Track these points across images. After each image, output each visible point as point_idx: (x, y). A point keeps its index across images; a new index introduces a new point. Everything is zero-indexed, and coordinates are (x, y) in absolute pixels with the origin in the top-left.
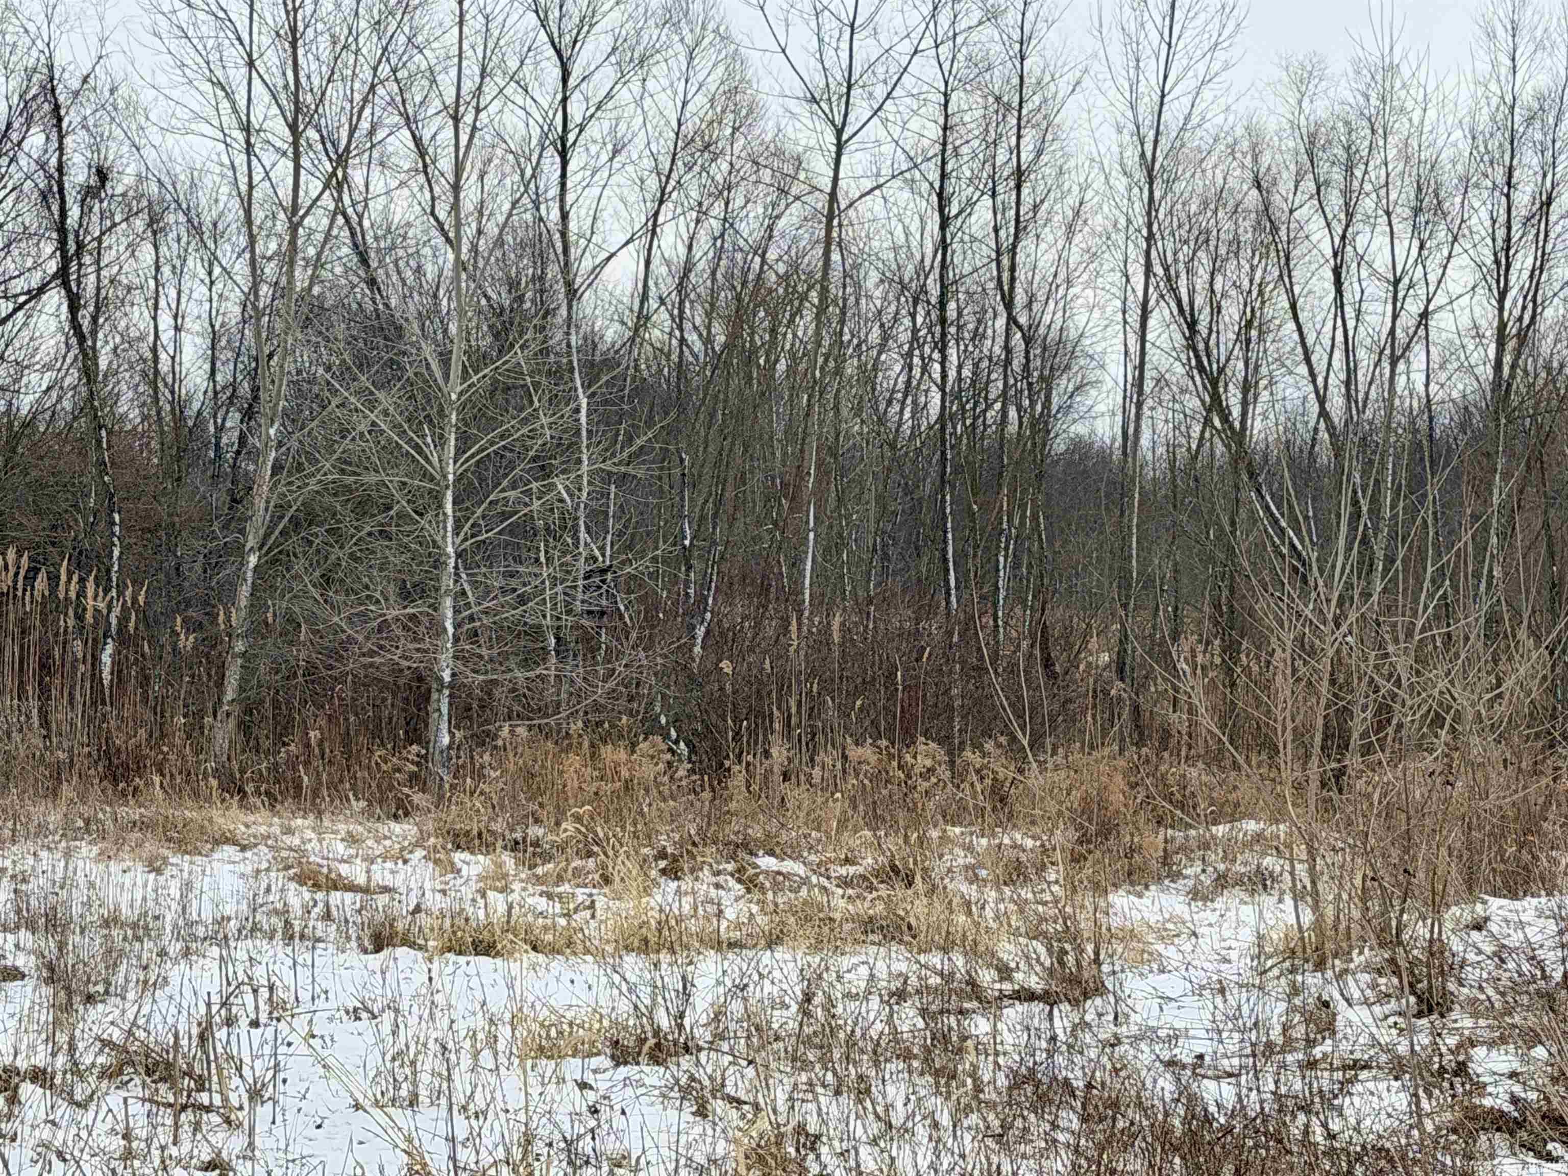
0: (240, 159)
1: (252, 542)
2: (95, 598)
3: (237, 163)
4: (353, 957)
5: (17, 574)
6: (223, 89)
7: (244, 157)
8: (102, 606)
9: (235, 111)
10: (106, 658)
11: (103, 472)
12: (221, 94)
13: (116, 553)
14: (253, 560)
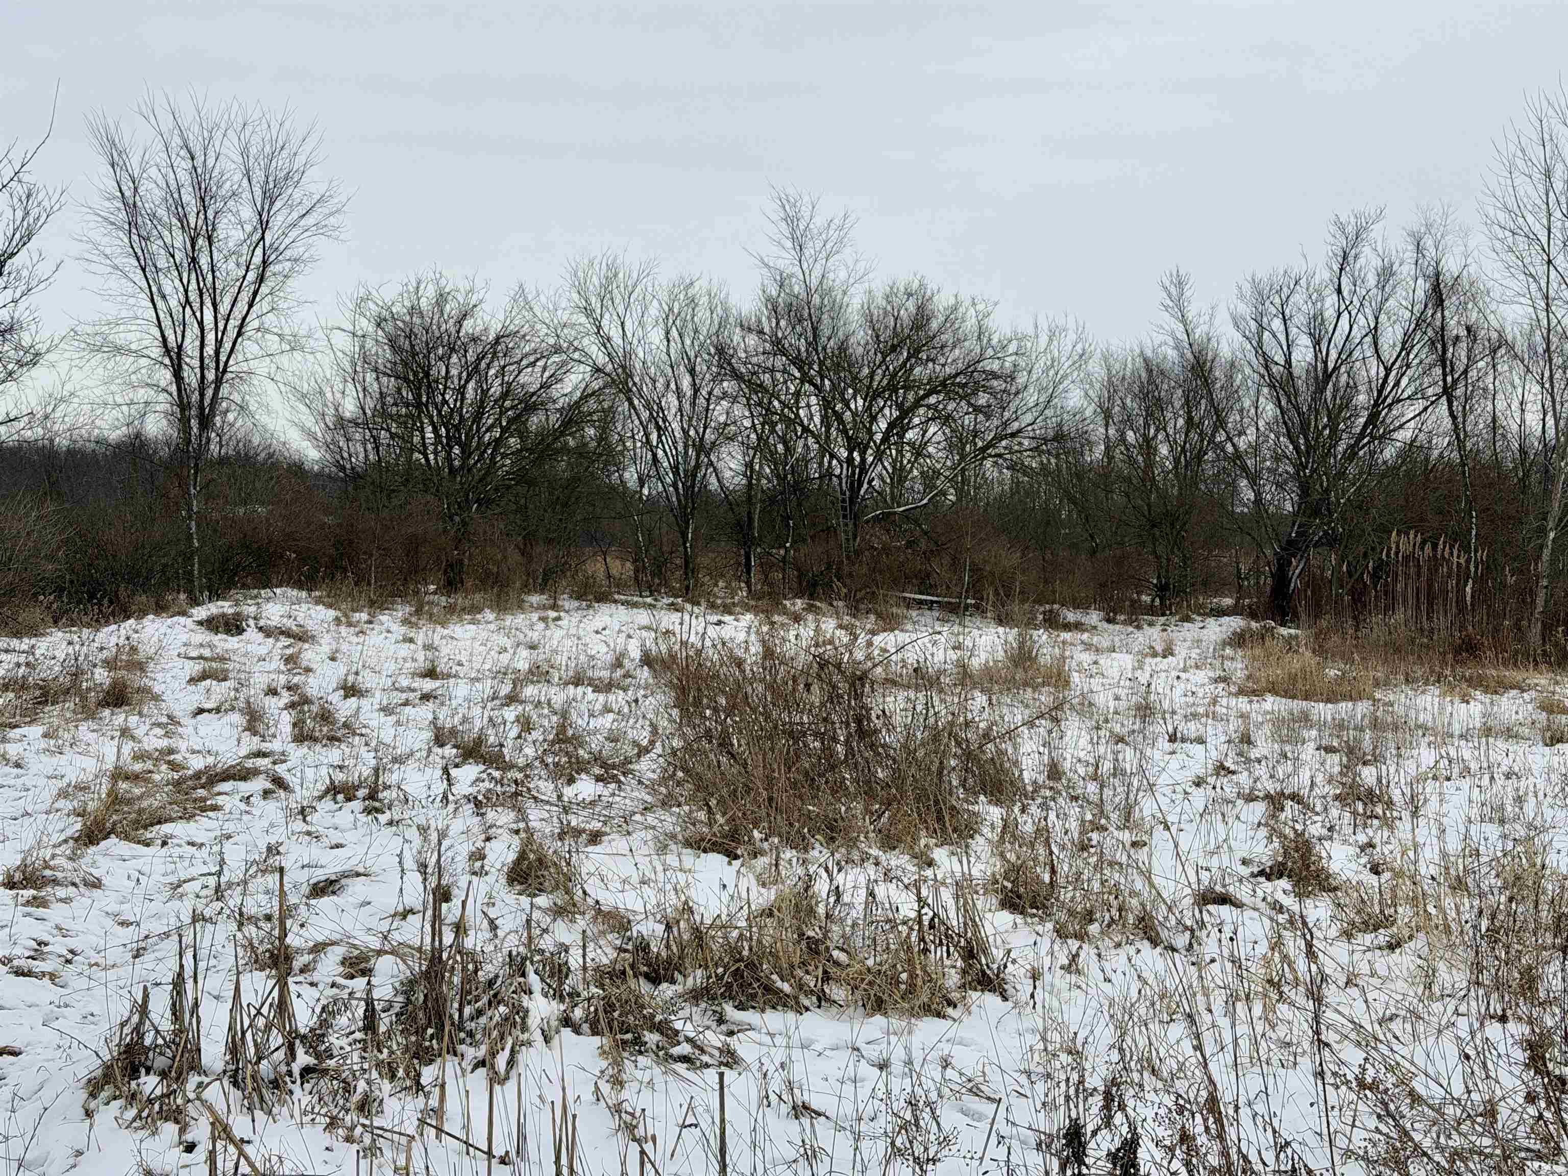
0: (1543, 315)
1: (1551, 525)
2: (1458, 557)
3: (1541, 317)
4: (1540, 749)
5: (1414, 545)
6: (1533, 277)
7: (1545, 314)
8: (1462, 561)
9: (1540, 289)
10: (1468, 589)
11: (1467, 489)
12: (1531, 280)
13: (1474, 533)
14: (1552, 535)
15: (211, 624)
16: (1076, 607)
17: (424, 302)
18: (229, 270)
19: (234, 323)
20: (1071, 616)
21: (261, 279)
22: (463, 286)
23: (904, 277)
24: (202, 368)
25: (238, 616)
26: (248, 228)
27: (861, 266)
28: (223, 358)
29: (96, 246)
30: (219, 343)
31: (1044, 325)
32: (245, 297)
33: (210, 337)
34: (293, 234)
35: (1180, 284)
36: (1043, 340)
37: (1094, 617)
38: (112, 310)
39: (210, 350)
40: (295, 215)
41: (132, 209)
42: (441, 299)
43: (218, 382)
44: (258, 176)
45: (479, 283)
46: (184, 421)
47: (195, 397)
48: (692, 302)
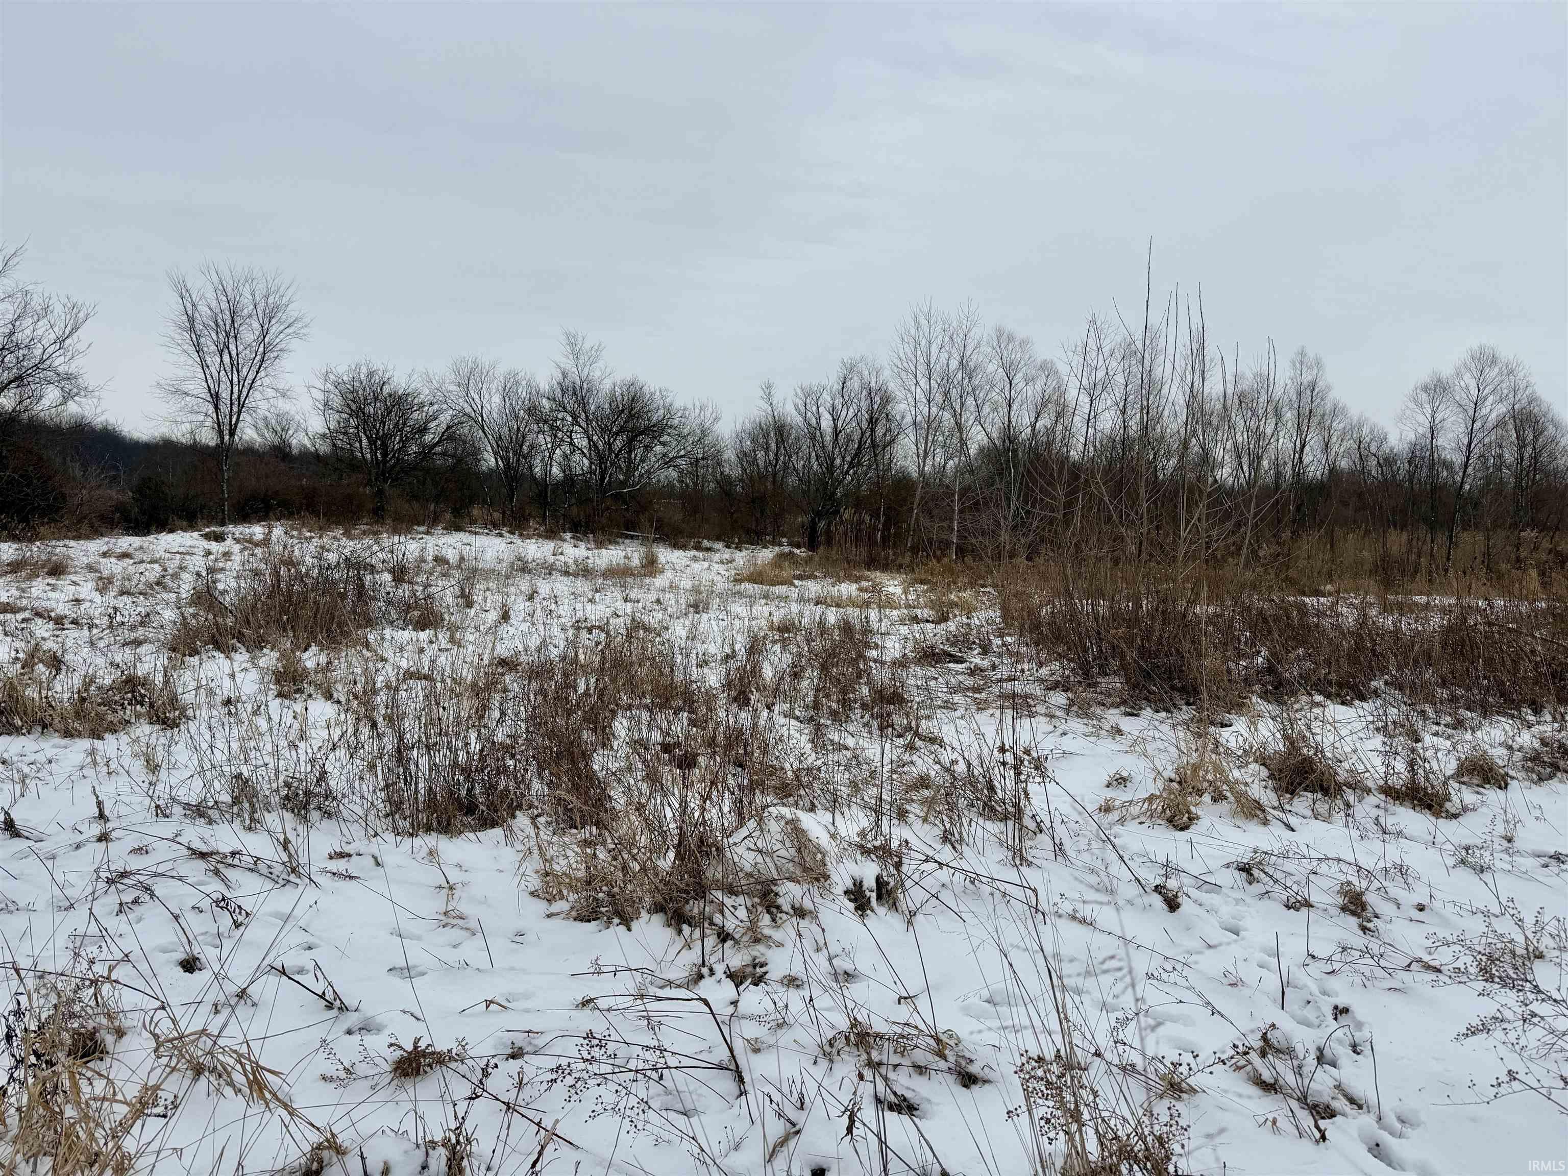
15: (207, 537)
16: (709, 539)
17: (362, 376)
18: (247, 354)
19: (248, 382)
20: (706, 543)
21: (262, 360)
22: (381, 368)
23: (628, 377)
24: (231, 404)
25: (223, 533)
26: (257, 333)
27: (608, 370)
28: (242, 400)
29: (173, 339)
30: (240, 392)
31: (697, 404)
32: (254, 369)
33: (236, 389)
34: (281, 336)
35: (770, 387)
36: (697, 411)
37: (720, 545)
38: (181, 373)
39: (235, 395)
40: (282, 327)
41: (191, 320)
42: (371, 374)
43: (239, 412)
44: (261, 306)
45: (390, 367)
46: (220, 433)
47: (226, 421)
48: (517, 383)
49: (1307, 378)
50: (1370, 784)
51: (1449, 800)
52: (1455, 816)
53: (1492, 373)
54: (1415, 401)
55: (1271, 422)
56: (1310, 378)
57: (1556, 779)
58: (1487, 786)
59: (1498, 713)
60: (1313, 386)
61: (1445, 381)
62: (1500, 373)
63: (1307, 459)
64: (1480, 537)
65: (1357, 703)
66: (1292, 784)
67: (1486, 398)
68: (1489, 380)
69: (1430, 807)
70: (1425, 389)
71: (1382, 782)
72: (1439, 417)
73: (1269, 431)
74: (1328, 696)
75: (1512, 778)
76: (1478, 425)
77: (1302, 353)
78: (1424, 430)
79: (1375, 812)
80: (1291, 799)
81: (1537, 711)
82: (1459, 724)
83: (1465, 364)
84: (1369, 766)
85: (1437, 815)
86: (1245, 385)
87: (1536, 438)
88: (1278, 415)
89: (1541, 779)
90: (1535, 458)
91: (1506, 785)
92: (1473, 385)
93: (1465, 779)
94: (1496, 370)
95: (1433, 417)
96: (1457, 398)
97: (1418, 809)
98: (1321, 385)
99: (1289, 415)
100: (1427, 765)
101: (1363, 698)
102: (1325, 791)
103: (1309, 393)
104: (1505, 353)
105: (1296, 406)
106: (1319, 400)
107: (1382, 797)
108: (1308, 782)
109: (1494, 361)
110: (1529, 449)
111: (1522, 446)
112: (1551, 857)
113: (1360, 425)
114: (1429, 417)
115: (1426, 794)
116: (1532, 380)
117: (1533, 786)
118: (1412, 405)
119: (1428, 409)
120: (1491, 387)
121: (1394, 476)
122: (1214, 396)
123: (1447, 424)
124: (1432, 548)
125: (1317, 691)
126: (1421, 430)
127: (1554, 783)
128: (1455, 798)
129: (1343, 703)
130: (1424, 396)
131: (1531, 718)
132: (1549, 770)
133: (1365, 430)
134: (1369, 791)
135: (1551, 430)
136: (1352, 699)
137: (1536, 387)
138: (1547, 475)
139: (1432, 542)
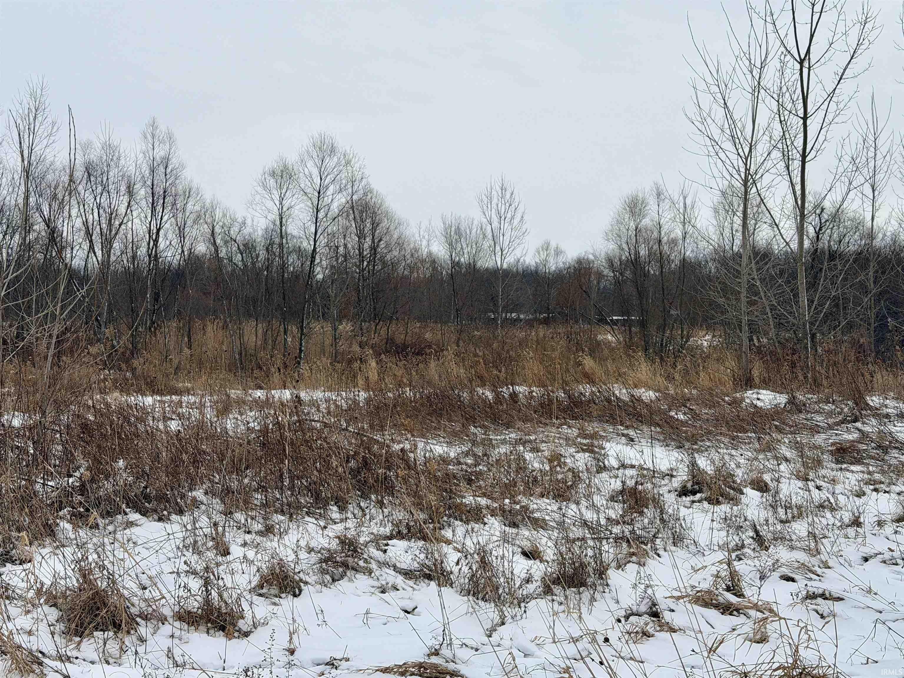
49: (160, 153)
50: (167, 611)
51: (243, 618)
52: (246, 634)
53: (331, 162)
54: (265, 187)
55: (125, 199)
56: (162, 153)
57: (346, 578)
58: (283, 595)
59: (308, 514)
60: (166, 162)
61: (290, 168)
62: (338, 163)
63: (162, 244)
64: (328, 328)
65: (174, 517)
66: (82, 624)
67: (327, 188)
68: (329, 170)
69: (223, 628)
70: (273, 174)
71: (177, 608)
72: (286, 203)
73: (122, 209)
74: (144, 513)
75: (306, 583)
76: (321, 215)
77: (153, 125)
78: (274, 216)
79: (168, 642)
80: (79, 643)
81: (342, 509)
82: (268, 531)
83: (308, 152)
84: (164, 591)
85: (229, 636)
86: (93, 157)
87: (374, 229)
88: (130, 192)
89: (334, 580)
90: (374, 249)
91: (300, 591)
92: (315, 172)
93: (264, 591)
94: (335, 159)
95: (281, 203)
96: (302, 186)
97: (212, 631)
98: (174, 163)
99: (142, 192)
100: (221, 583)
101: (181, 512)
102: (117, 627)
103: (162, 169)
104: (342, 145)
105: (149, 183)
106: (173, 178)
107: (177, 624)
108: (99, 619)
109: (333, 150)
110: (368, 240)
111: (361, 236)
112: (327, 664)
113: (213, 209)
114: (277, 203)
115: (220, 614)
116: (367, 172)
117: (324, 589)
118: (260, 189)
119: (276, 197)
120: (331, 176)
121: (253, 263)
122: (58, 165)
123: (295, 211)
124: (285, 340)
125: (133, 508)
126: (271, 217)
127: (343, 583)
128: (248, 614)
129: (160, 519)
130: (272, 182)
131: (336, 515)
132: (341, 570)
133: (218, 214)
134: (163, 620)
135: (385, 224)
136: (169, 513)
137: (370, 179)
138: (384, 264)
139: (285, 333)
